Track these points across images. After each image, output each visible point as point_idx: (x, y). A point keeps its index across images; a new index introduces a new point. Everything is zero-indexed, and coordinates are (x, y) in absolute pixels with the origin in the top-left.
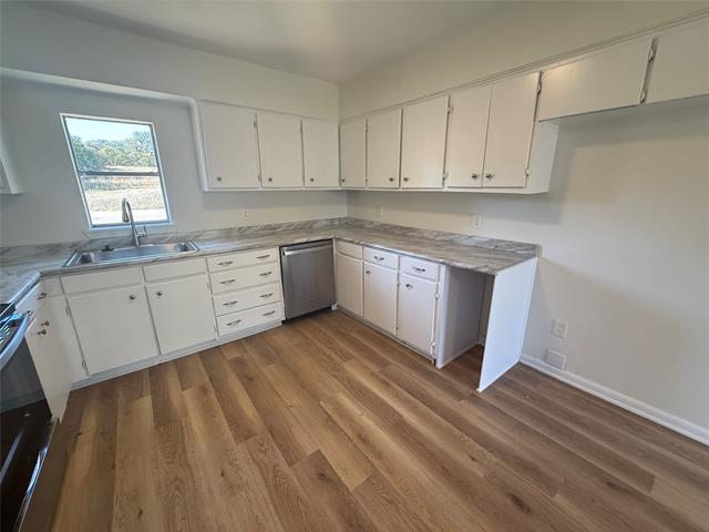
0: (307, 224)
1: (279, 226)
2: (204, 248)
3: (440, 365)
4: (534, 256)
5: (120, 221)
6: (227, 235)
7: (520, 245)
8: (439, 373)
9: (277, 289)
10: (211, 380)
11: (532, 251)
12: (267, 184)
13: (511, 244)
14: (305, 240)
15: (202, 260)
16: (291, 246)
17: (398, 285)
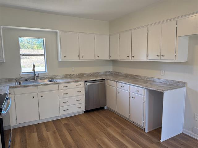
0: (96, 73)
1: (85, 74)
2: (58, 81)
3: (146, 131)
4: (184, 86)
5: (32, 71)
6: (66, 77)
7: (179, 82)
8: (146, 134)
9: (83, 98)
10: (57, 130)
11: (183, 84)
12: (81, 58)
13: (176, 82)
14: (94, 79)
15: (57, 85)
16: (89, 81)
17: (130, 97)
